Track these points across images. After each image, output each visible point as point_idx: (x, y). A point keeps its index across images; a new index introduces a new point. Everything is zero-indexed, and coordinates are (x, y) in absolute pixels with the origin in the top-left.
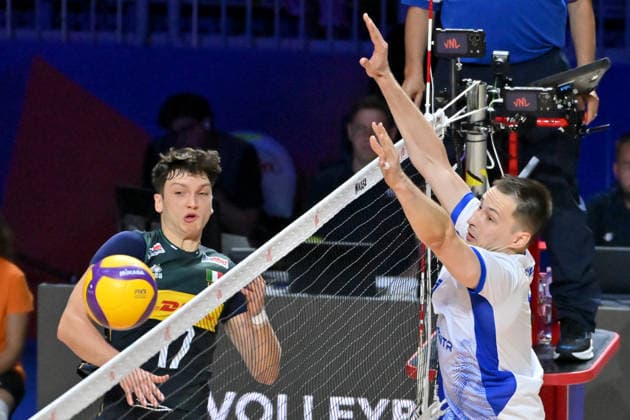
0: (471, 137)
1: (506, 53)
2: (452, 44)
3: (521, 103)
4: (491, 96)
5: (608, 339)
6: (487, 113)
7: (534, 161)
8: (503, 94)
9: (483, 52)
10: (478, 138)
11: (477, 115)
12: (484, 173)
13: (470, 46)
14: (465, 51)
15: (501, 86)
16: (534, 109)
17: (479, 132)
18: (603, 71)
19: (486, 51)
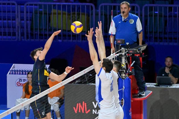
0: (122, 58)
1: (128, 43)
2: (119, 42)
3: (131, 52)
4: (126, 51)
5: (150, 92)
6: (125, 53)
7: (134, 62)
8: (128, 50)
9: (124, 43)
10: (124, 58)
11: (123, 54)
12: (125, 64)
13: (122, 42)
14: (121, 43)
15: (128, 49)
16: (133, 53)
17: (123, 57)
18: (146, 46)
19: (125, 43)
